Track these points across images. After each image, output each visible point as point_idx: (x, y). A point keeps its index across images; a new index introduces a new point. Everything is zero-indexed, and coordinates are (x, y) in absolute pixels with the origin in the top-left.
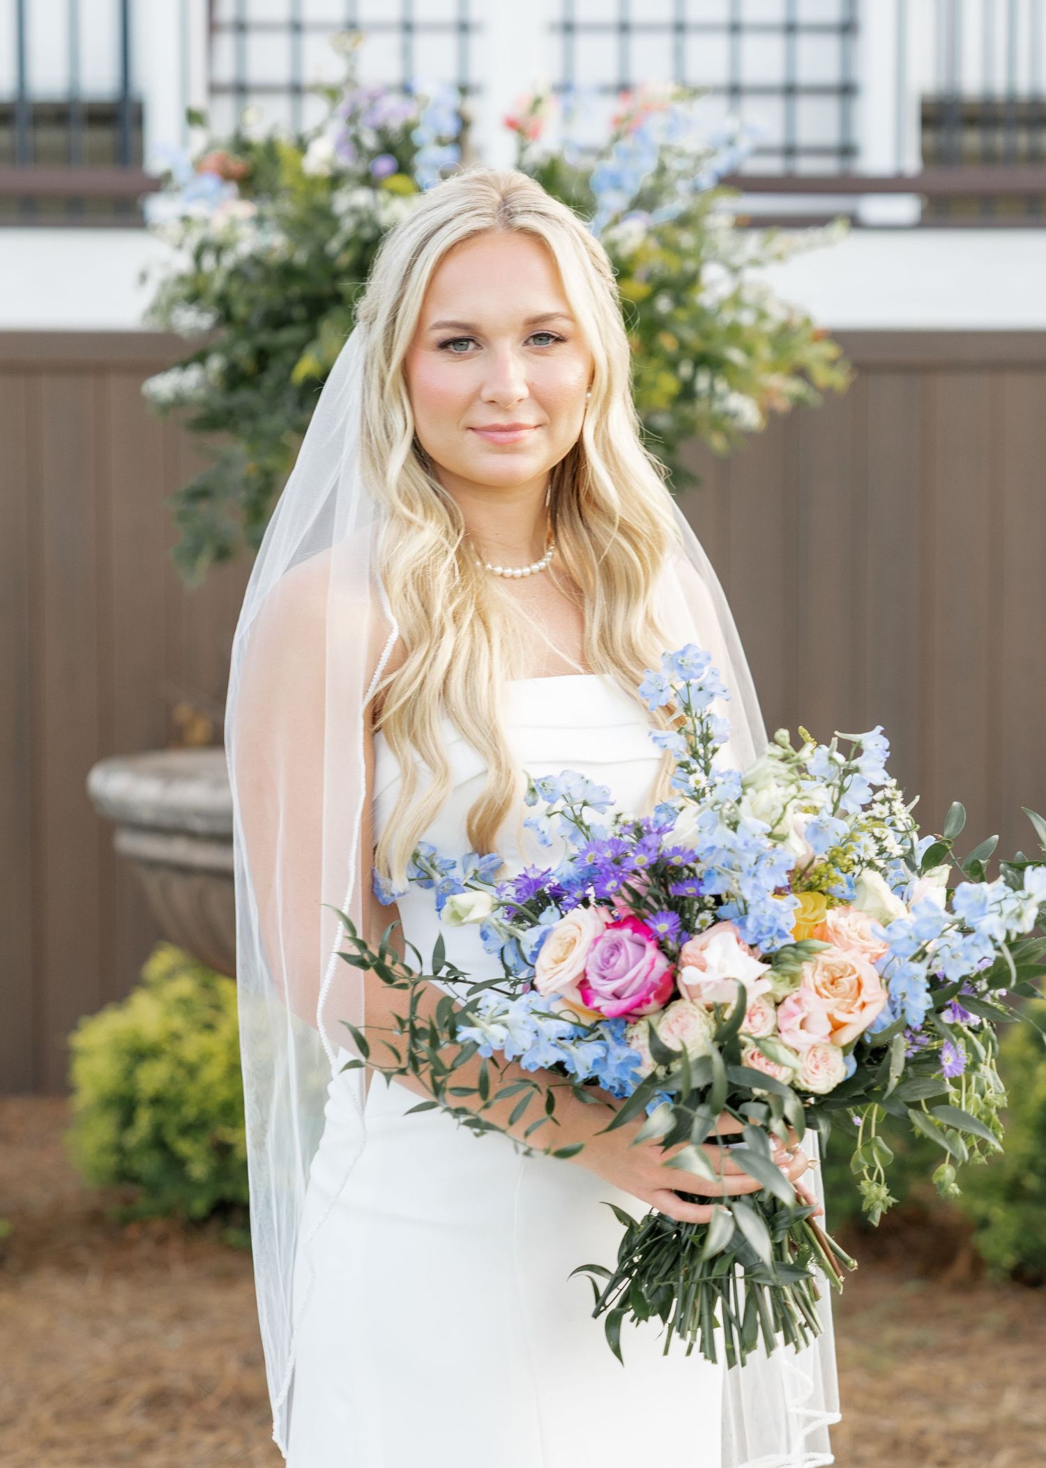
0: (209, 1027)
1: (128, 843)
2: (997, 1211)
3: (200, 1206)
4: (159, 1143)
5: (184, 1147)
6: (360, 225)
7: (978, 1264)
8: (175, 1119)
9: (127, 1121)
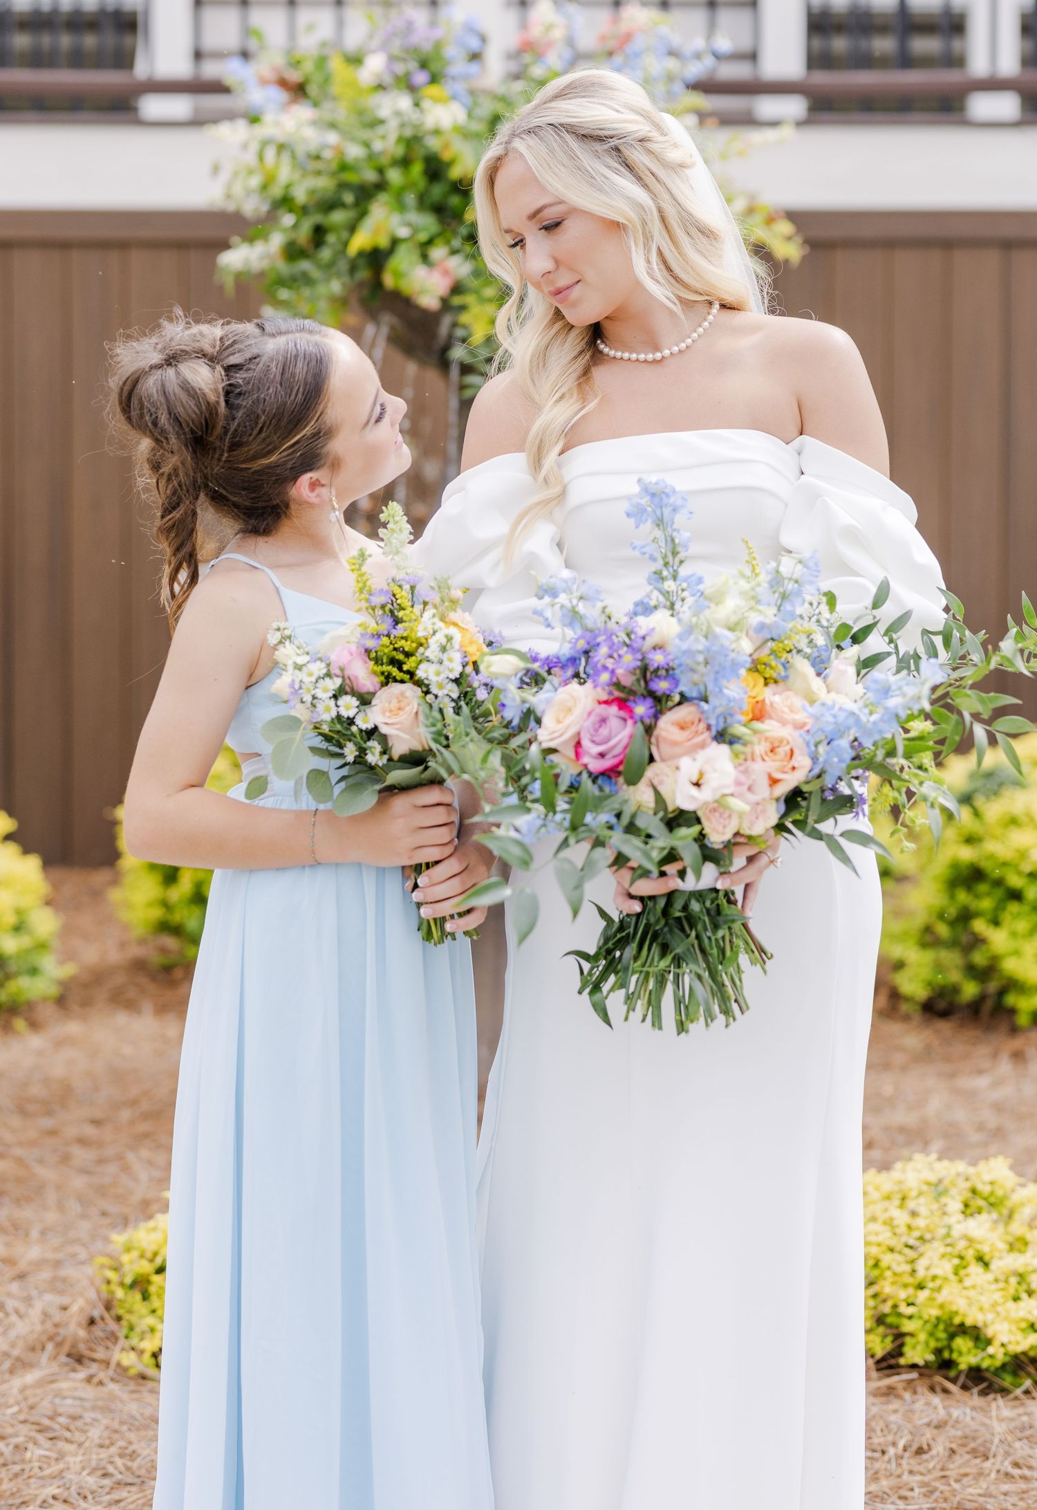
2: (912, 954)
9: (170, 881)
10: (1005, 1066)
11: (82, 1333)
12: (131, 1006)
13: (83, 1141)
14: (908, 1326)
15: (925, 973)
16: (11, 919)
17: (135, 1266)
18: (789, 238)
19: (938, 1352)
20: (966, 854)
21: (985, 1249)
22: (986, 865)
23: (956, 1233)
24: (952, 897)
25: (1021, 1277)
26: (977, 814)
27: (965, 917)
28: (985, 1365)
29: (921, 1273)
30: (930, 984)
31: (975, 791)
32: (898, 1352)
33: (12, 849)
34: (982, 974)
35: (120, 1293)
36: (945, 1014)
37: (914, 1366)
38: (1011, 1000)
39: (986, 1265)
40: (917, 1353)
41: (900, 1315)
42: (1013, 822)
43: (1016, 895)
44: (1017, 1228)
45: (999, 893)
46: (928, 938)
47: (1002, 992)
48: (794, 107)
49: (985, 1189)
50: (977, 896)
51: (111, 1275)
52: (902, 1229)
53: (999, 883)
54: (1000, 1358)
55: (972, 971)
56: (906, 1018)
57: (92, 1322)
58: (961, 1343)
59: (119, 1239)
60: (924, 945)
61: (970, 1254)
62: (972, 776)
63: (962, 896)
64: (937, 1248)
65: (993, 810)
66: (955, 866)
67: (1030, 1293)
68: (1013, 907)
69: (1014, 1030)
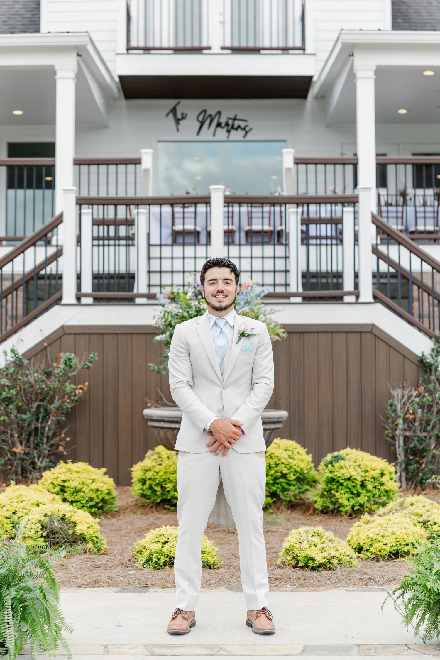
0: (160, 464)
1: (150, 423)
2: (318, 499)
3: (159, 501)
4: (151, 488)
5: (156, 488)
6: (196, 308)
7: (315, 510)
8: (154, 483)
9: (144, 483)
10: (338, 523)
11: (128, 562)
12: (134, 513)
13: (124, 536)
14: (299, 558)
15: (321, 504)
16: (107, 491)
17: (138, 548)
18: (284, 333)
19: (305, 564)
20: (330, 475)
21: (316, 543)
22: (335, 478)
23: (310, 539)
24: (327, 486)
25: (323, 548)
26: (333, 466)
27: (330, 490)
28: (315, 565)
29: (302, 547)
30: (322, 506)
31: (332, 461)
32: (297, 563)
33: (107, 476)
34: (334, 503)
35: (136, 553)
36: (326, 513)
37: (301, 567)
38: (340, 509)
39: (316, 546)
40: (301, 564)
41: (298, 556)
42: (341, 468)
43: (342, 485)
44: (323, 539)
45: (337, 484)
46: (322, 496)
47: (339, 507)
48: (299, 299)
49: (317, 532)
50: (333, 485)
51: (133, 550)
52: (299, 539)
53: (338, 481)
54: (318, 564)
55: (332, 502)
56: (317, 514)
57: (130, 560)
58: (310, 561)
59: (135, 544)
60: (321, 497)
61: (312, 544)
62: (332, 458)
63: (329, 485)
64: (306, 542)
65: (337, 465)
66: (328, 477)
67: (325, 551)
68: (341, 487)
69: (341, 515)
